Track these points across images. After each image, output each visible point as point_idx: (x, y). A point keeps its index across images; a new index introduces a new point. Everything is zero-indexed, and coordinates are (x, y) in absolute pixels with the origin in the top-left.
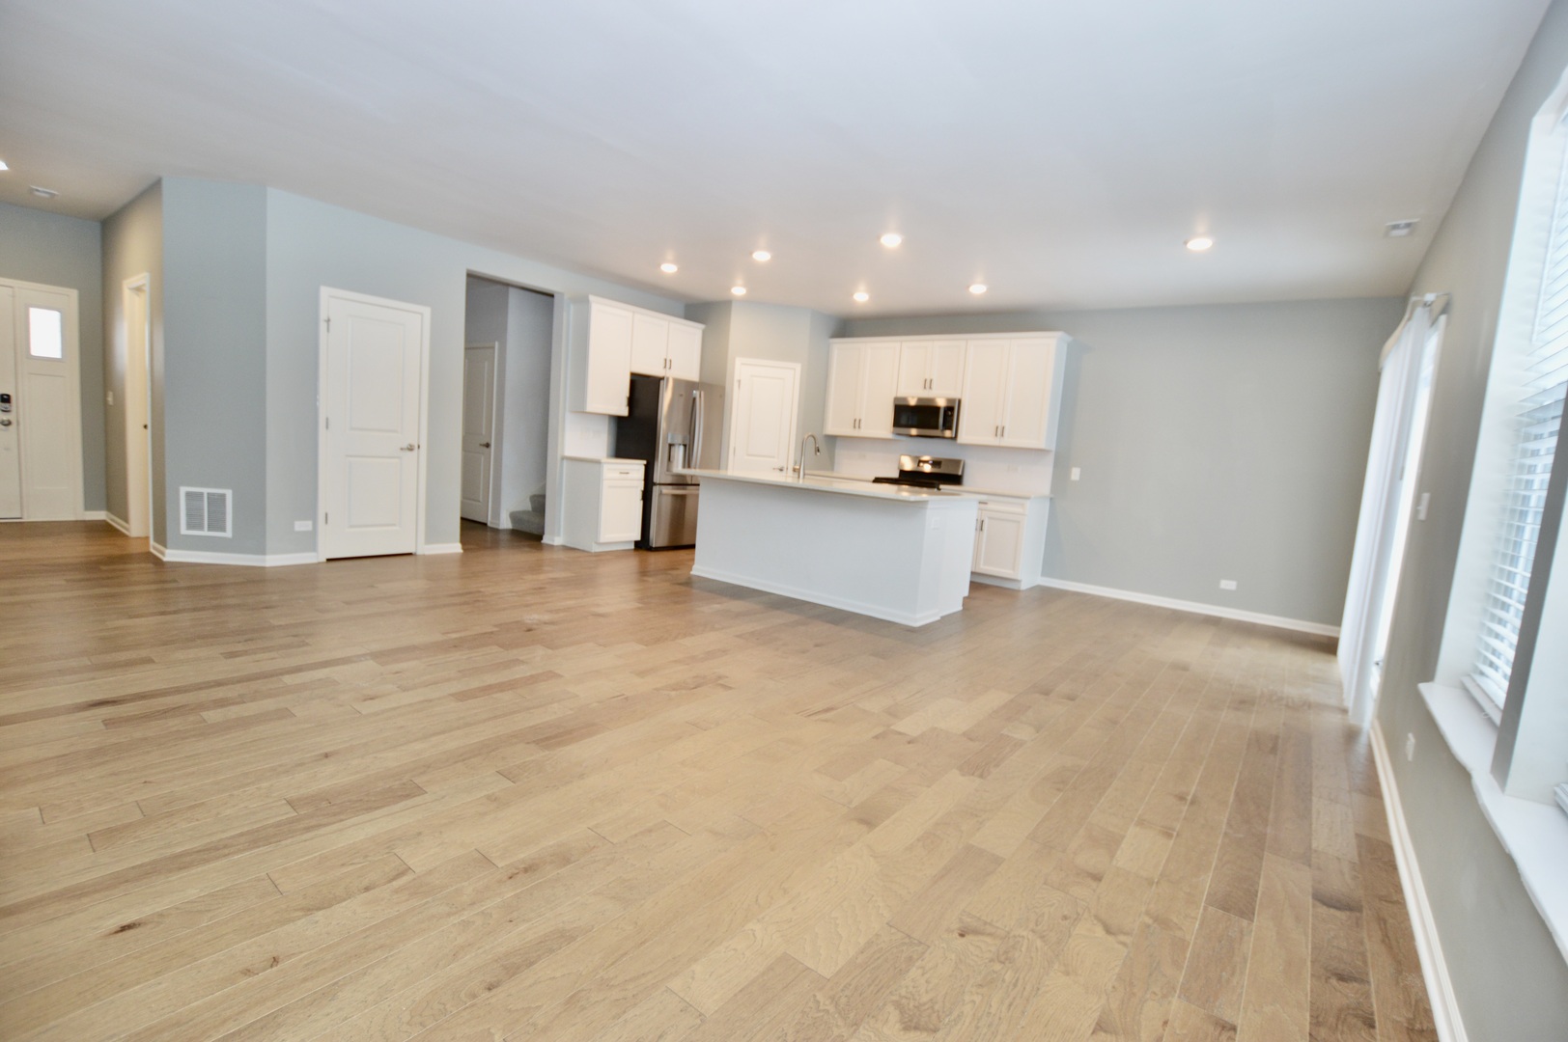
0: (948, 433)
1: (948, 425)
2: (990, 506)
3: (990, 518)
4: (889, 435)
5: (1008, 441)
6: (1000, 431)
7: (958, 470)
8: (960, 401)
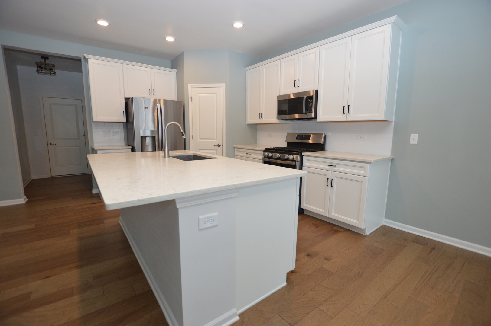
0: (309, 116)
1: (309, 110)
2: (338, 168)
3: (337, 177)
4: (277, 121)
5: (352, 117)
6: (346, 109)
7: (321, 142)
8: (317, 92)
